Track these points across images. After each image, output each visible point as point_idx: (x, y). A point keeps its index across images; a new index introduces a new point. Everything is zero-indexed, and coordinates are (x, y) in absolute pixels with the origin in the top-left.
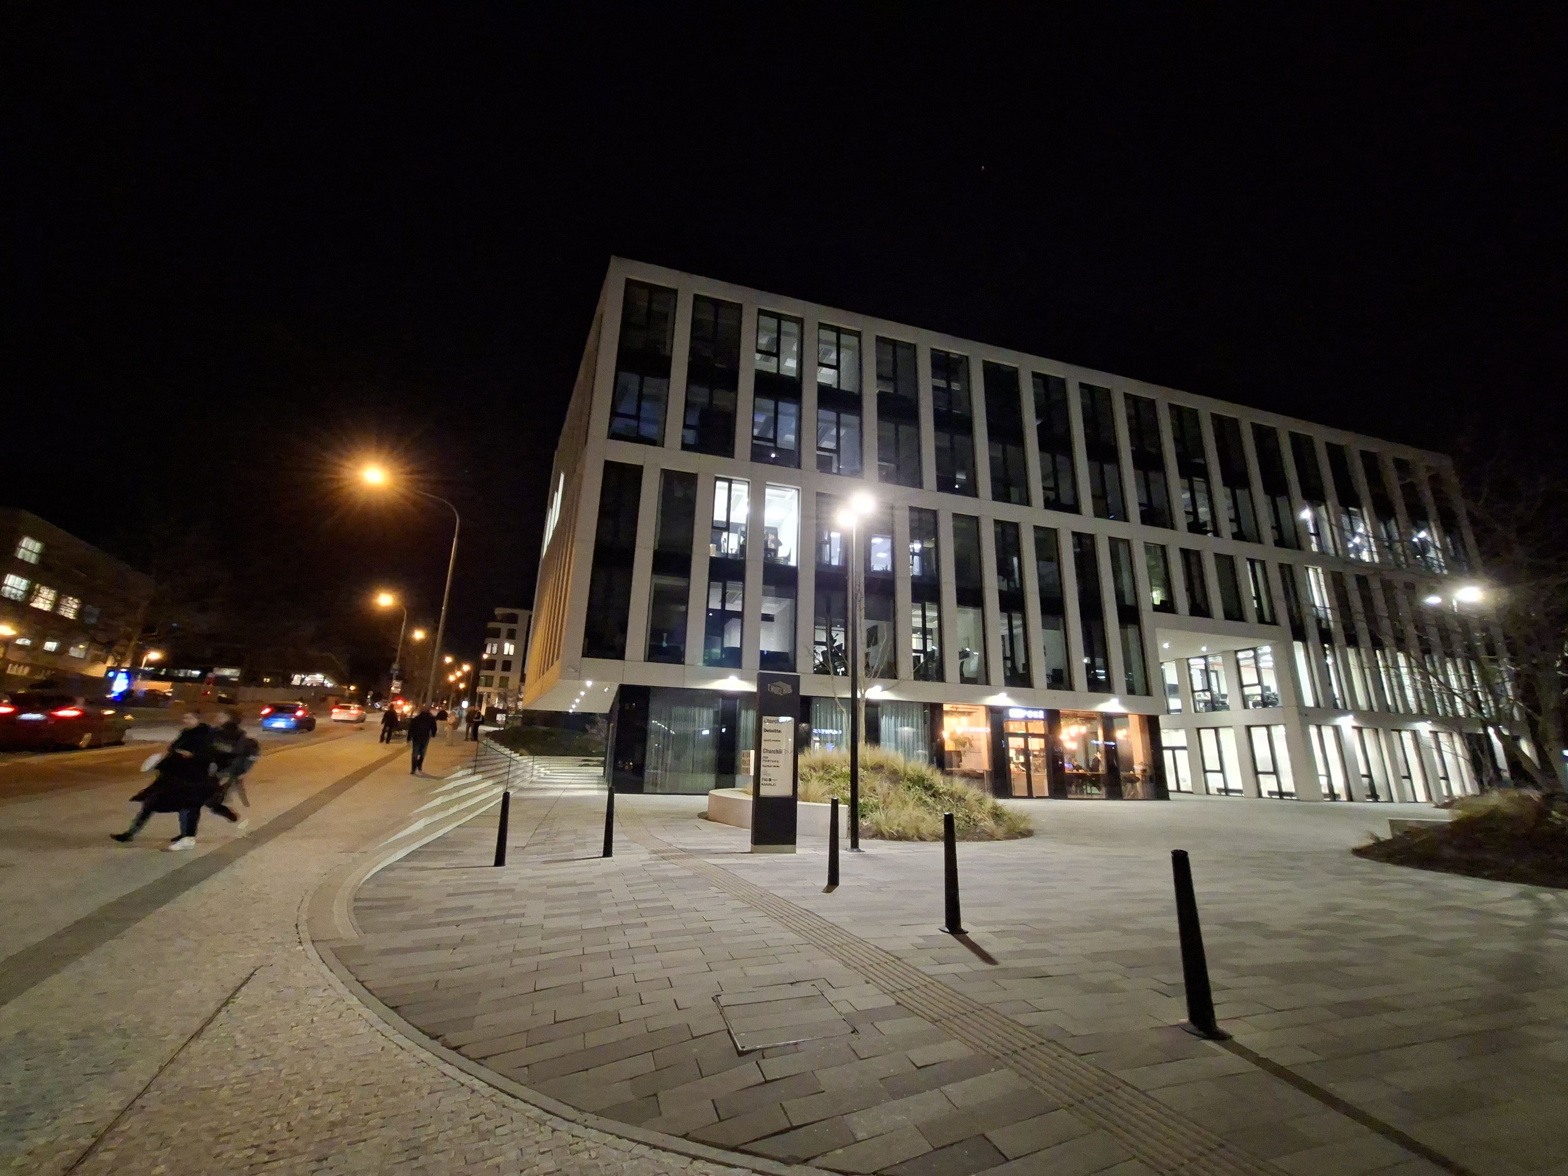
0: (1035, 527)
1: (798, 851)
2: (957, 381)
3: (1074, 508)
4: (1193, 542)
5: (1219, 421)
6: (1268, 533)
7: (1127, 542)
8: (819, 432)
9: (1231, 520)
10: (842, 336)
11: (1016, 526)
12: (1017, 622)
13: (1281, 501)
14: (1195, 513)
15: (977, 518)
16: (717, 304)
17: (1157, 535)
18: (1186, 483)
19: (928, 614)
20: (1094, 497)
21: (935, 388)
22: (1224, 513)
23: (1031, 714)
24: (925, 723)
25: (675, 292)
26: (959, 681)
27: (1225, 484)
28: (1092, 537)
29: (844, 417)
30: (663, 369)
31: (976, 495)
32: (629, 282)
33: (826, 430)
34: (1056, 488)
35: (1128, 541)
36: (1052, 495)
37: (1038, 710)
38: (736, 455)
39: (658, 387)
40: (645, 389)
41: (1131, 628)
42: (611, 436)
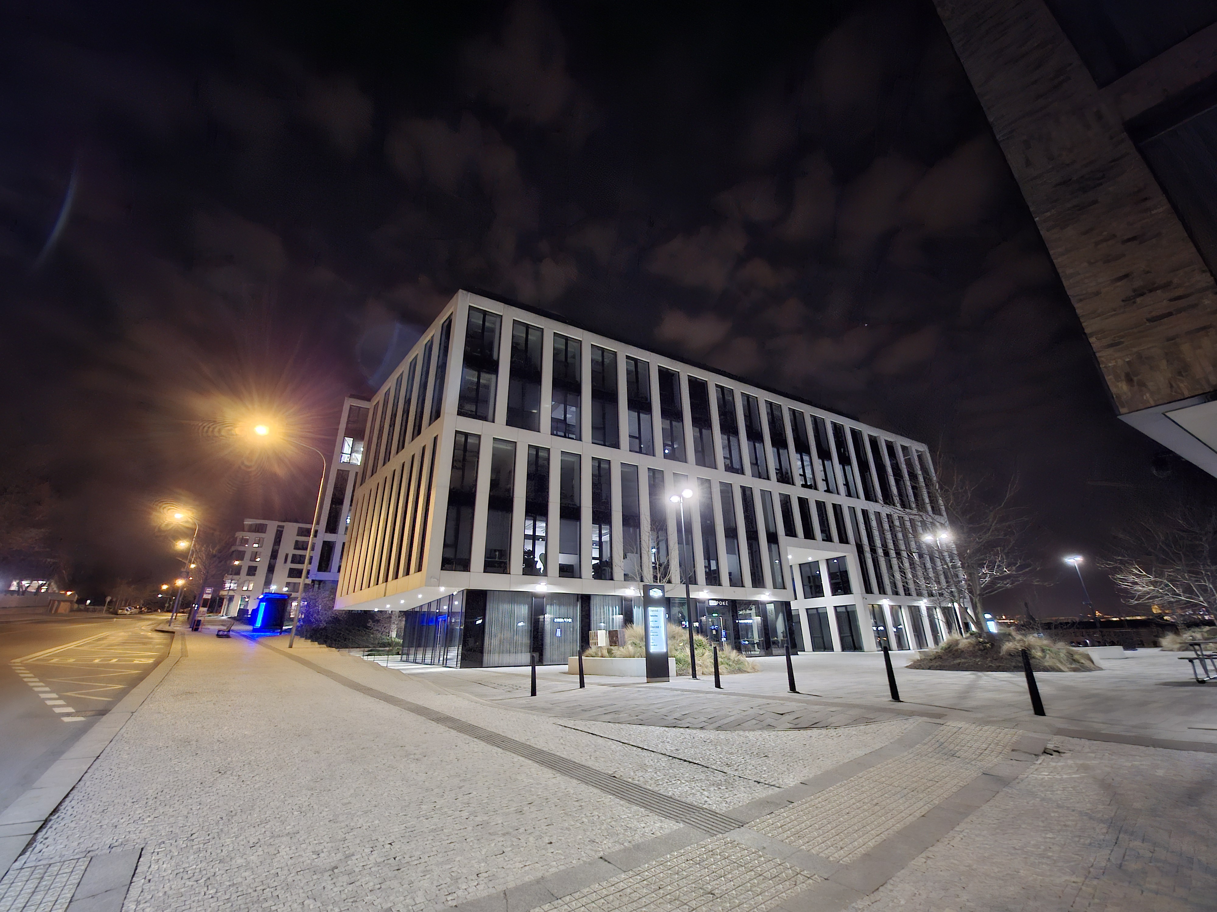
1: (671, 681)
3: (741, 471)
4: (806, 493)
5: (815, 419)
6: (842, 489)
9: (823, 480)
11: (709, 481)
13: (848, 468)
14: (804, 475)
15: (687, 475)
16: (527, 326)
17: (786, 489)
18: (799, 456)
20: (751, 464)
22: (820, 475)
23: (721, 603)
25: (500, 317)
26: (680, 583)
27: (819, 457)
28: (751, 489)
30: (493, 367)
31: (686, 461)
32: (470, 307)
34: (731, 458)
35: (770, 492)
36: (728, 462)
37: (725, 600)
38: (541, 430)
39: (489, 380)
40: (481, 381)
41: (774, 547)
42: (460, 413)
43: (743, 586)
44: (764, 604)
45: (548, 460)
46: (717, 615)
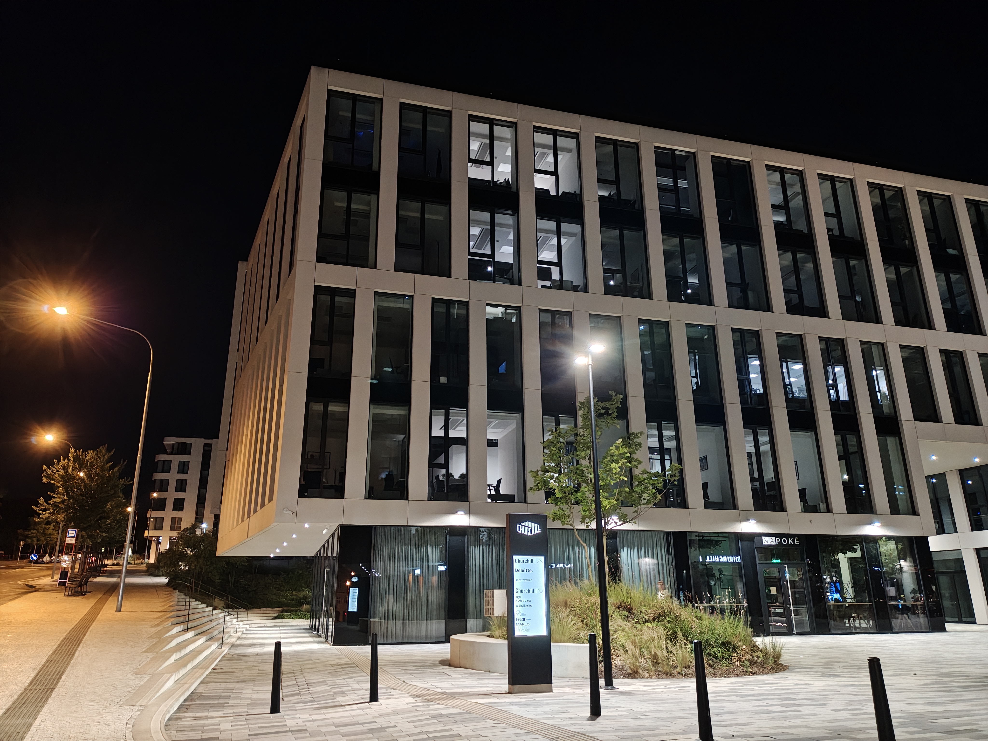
0: (778, 334)
1: (554, 690)
2: (685, 178)
3: (820, 311)
7: (882, 346)
8: (538, 242)
10: (558, 138)
11: (756, 334)
12: (764, 439)
15: (713, 327)
17: (914, 336)
19: (665, 433)
20: (841, 297)
21: (661, 189)
23: (784, 541)
24: (669, 554)
25: (381, 100)
26: (703, 506)
28: (841, 343)
29: (565, 227)
30: (371, 183)
31: (710, 302)
32: (331, 93)
33: (546, 239)
34: (798, 291)
35: (882, 344)
36: (795, 298)
37: (793, 536)
38: (453, 275)
39: (369, 204)
40: (353, 206)
41: (891, 441)
42: (319, 259)
43: (829, 510)
44: (873, 540)
45: (466, 319)
46: (779, 561)
